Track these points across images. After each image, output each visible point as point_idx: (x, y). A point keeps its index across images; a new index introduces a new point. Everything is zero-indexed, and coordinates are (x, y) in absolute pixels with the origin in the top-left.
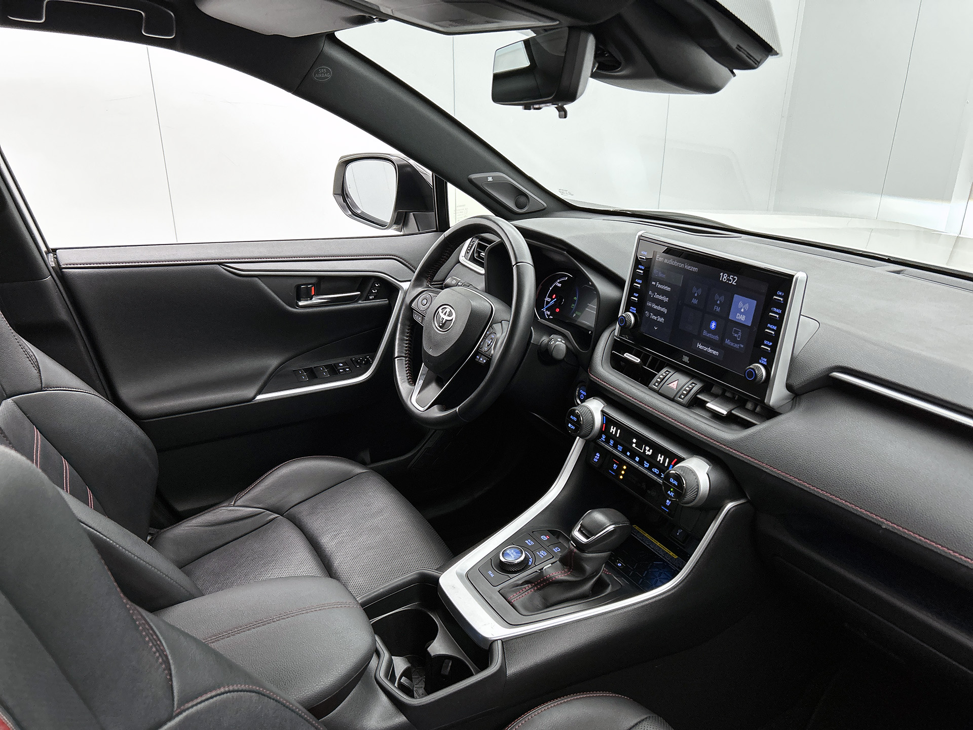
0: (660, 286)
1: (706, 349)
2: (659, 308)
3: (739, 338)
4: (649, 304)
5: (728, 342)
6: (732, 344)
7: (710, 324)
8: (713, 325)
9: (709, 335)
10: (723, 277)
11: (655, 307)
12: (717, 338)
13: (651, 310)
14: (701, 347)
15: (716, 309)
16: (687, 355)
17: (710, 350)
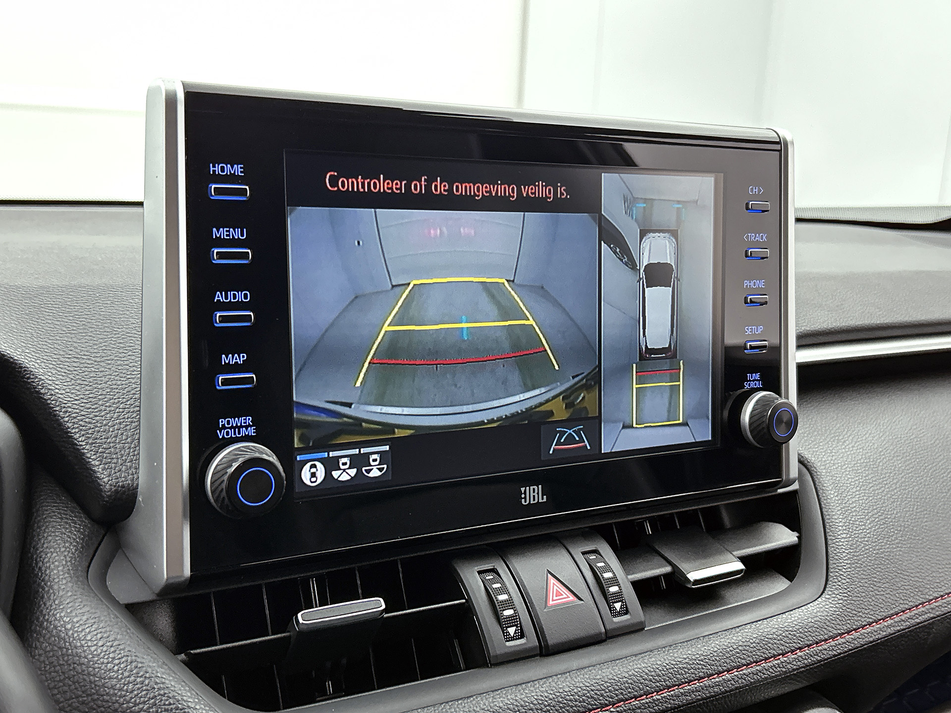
16: (531, 479)
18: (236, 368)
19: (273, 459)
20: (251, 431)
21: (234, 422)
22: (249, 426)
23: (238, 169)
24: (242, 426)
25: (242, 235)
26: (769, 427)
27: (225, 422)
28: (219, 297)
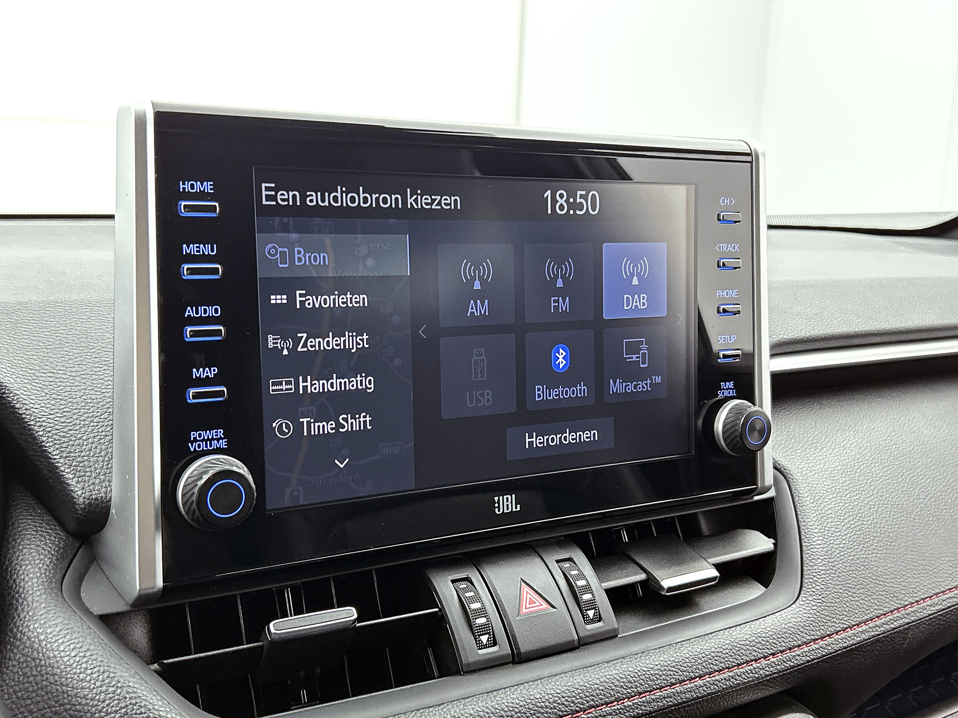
0: (312, 302)
1: (555, 439)
2: (336, 384)
3: (644, 363)
4: (280, 387)
5: (616, 386)
6: (631, 387)
7: (548, 359)
8: (561, 358)
9: (554, 393)
10: (554, 201)
11: (316, 386)
12: (581, 390)
13: (300, 404)
14: (537, 441)
15: (556, 308)
16: (504, 489)
17: (570, 437)
18: (207, 382)
19: (243, 470)
20: (223, 444)
21: (206, 434)
22: (221, 438)
23: (208, 187)
24: (213, 439)
25: (212, 251)
26: (742, 435)
27: (197, 434)
28: (190, 312)
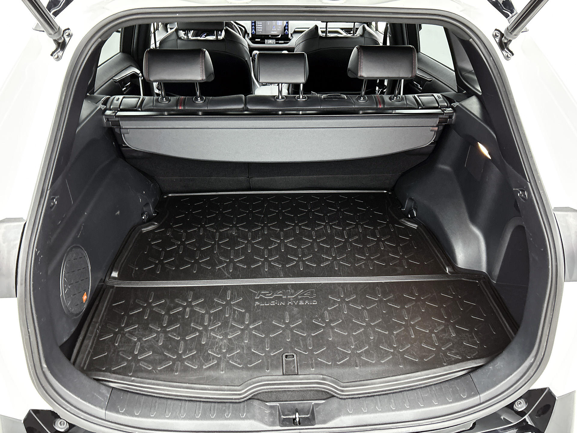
5: (278, 29)
13: (258, 29)
